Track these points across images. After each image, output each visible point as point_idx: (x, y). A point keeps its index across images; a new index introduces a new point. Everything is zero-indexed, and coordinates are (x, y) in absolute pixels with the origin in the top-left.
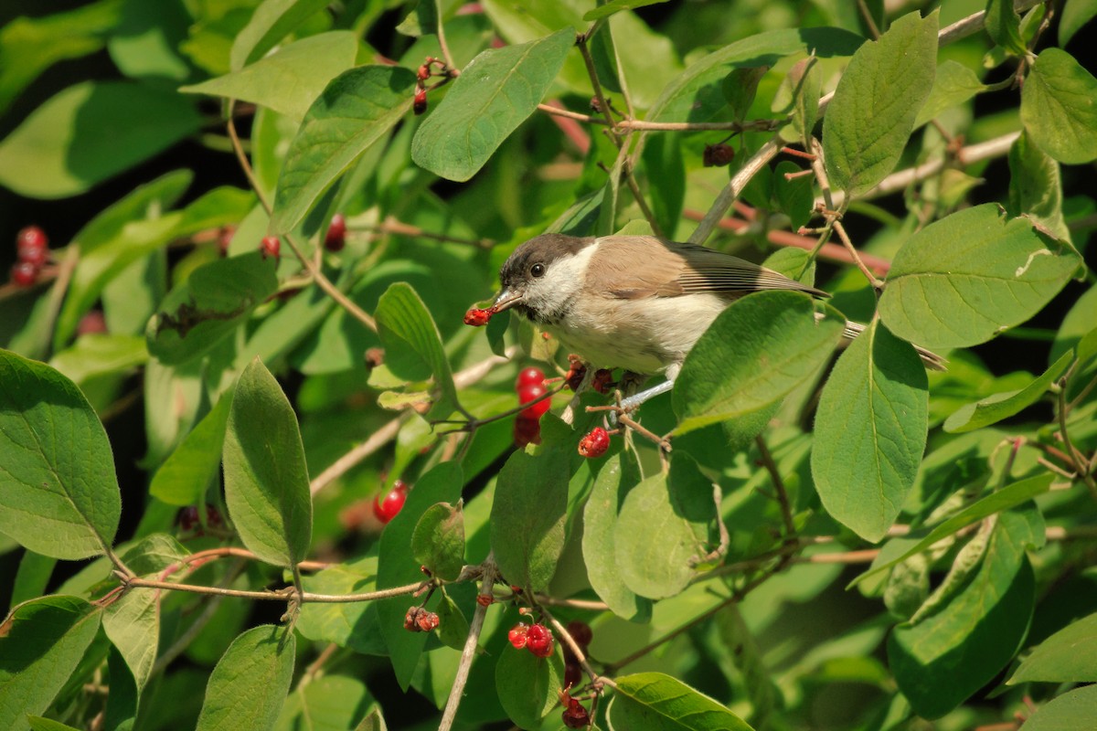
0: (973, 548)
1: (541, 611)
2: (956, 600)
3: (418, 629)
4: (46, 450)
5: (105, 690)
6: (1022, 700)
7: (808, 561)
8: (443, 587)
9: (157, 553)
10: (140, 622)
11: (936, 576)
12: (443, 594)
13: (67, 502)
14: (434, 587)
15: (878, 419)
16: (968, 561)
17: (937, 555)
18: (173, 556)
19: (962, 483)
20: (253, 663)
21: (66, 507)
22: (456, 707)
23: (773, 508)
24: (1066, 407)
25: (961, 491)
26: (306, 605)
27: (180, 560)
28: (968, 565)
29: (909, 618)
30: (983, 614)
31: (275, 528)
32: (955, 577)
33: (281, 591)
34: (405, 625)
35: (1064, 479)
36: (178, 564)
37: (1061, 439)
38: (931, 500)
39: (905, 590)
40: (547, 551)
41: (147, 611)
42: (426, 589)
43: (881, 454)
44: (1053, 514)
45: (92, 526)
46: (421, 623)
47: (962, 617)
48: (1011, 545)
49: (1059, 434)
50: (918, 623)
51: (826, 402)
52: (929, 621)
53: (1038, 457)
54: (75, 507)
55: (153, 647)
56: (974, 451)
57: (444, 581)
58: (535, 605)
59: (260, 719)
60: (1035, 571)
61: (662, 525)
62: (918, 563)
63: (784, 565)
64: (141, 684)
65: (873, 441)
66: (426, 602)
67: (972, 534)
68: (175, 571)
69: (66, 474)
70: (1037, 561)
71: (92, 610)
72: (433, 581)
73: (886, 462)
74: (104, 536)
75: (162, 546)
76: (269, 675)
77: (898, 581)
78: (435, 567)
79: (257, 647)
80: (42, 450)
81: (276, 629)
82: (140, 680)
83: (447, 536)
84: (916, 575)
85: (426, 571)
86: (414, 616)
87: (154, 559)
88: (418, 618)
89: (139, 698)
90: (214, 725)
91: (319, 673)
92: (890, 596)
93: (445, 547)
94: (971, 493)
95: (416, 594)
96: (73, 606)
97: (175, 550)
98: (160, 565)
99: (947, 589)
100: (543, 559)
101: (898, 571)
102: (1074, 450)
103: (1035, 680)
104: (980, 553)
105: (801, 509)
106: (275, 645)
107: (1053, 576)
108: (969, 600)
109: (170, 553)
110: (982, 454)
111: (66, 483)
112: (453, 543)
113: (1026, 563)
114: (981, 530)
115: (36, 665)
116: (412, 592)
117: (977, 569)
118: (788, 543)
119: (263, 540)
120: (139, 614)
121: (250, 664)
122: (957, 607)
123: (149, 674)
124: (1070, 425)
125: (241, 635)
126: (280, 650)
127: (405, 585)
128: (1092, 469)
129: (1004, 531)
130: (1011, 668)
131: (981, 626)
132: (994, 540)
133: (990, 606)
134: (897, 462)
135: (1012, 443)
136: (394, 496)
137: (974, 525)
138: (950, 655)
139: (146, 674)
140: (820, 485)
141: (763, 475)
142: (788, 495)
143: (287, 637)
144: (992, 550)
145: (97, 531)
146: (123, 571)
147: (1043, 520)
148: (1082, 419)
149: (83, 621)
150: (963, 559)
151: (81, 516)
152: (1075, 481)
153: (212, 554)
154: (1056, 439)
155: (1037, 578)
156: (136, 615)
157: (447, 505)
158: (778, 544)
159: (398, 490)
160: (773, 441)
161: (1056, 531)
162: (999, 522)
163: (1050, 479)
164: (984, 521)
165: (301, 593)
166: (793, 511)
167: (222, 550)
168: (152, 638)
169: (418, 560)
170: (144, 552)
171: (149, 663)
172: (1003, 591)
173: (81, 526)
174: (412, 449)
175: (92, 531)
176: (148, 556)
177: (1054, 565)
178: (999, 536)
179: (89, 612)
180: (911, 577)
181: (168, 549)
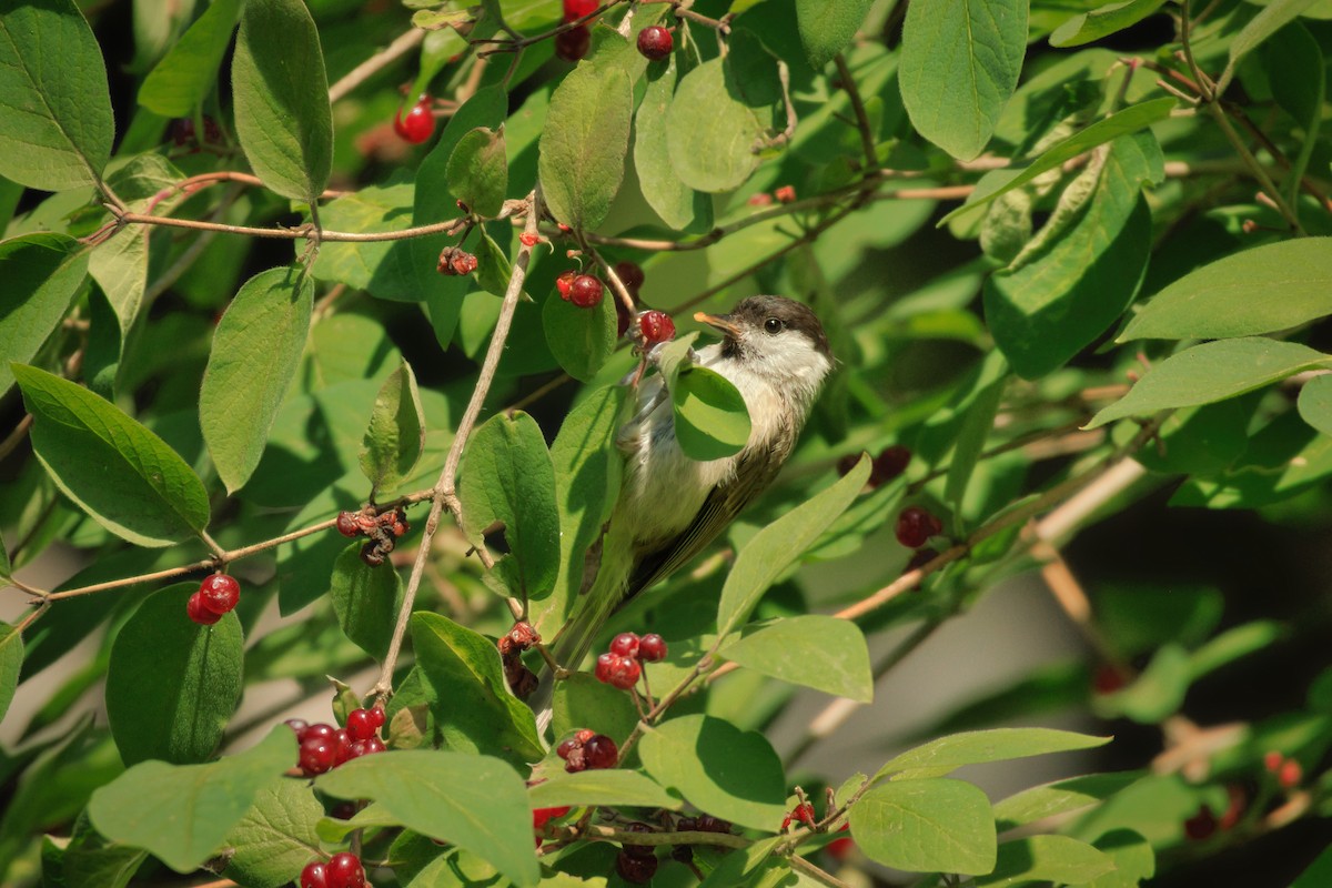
0: (1081, 184)
1: (592, 254)
2: (1062, 244)
3: (453, 272)
4: (30, 66)
5: (83, 325)
6: (1136, 359)
7: (893, 196)
8: (482, 225)
9: (147, 176)
10: (126, 254)
11: (1039, 216)
12: (482, 233)
13: (53, 125)
14: (472, 225)
15: (975, 24)
16: (1075, 198)
17: (1043, 192)
18: (164, 180)
19: (1070, 110)
20: (266, 311)
21: (51, 131)
22: (496, 362)
23: (853, 136)
24: (1190, 24)
25: (1071, 119)
26: (326, 245)
27: (172, 185)
28: (1075, 203)
29: (1007, 265)
30: (1092, 260)
31: (291, 156)
32: (1061, 218)
33: (297, 228)
34: (438, 268)
35: (1186, 105)
36: (170, 189)
37: (1184, 58)
38: (1034, 129)
39: (1004, 232)
40: (603, 188)
41: (133, 242)
42: (462, 227)
43: (977, 62)
44: (1173, 148)
45: (81, 153)
46: (457, 265)
47: (1067, 262)
48: (1125, 181)
49: (1182, 53)
50: (1018, 269)
51: (916, 6)
52: (1031, 267)
53: (1156, 80)
54: (62, 132)
55: (140, 283)
56: (1085, 73)
57: (483, 218)
58: (585, 247)
59: (274, 375)
60: (1152, 211)
61: (721, 113)
62: (1019, 200)
63: (864, 199)
64: (126, 325)
65: (968, 48)
66: (462, 242)
67: (1080, 168)
68: (167, 197)
69: (53, 94)
70: (1154, 201)
71: (81, 249)
72: (470, 218)
73: (983, 72)
74: (95, 165)
75: (153, 168)
76: (284, 324)
77: (996, 222)
78: (473, 201)
79: (269, 292)
80: (25, 66)
81: (290, 271)
82: (125, 321)
83: (486, 167)
84: (1016, 215)
85: (462, 206)
86: (449, 257)
87: (143, 183)
88: (453, 259)
89: (123, 342)
90: (222, 382)
91: (329, 311)
92: (987, 238)
93: (484, 179)
94: (1080, 121)
95: (450, 232)
96: (58, 245)
97: (167, 172)
98: (149, 190)
99: (1052, 230)
100: (598, 196)
101: (997, 210)
102: (1198, 70)
103: (1148, 337)
104: (1089, 190)
105: (884, 137)
106: (290, 290)
107: (1173, 217)
108: (1076, 244)
109: (162, 176)
110: (1093, 77)
111: (52, 103)
112: (494, 174)
113: (1141, 203)
114: (1091, 164)
115: (17, 313)
116: (446, 230)
117: (1085, 210)
118: (868, 176)
119: (277, 170)
120: (125, 246)
121: (262, 312)
122: (1063, 251)
123: (135, 315)
124: (1194, 44)
125: (252, 279)
126: (295, 297)
127: (438, 222)
128: (1218, 93)
129: (1117, 165)
130: (1123, 322)
131: (1091, 274)
132: (1105, 176)
133: (1100, 251)
134: (994, 70)
135: (1127, 64)
136: (417, 111)
137: (1083, 156)
138: (1054, 307)
139: (131, 314)
140: (909, 101)
141: (842, 98)
142: (870, 121)
143: (304, 281)
144: (1103, 187)
145: (86, 159)
146: (116, 205)
147: (1162, 153)
148: (1207, 37)
149: (70, 261)
150: (1070, 197)
151: (69, 142)
152: (1198, 107)
153: (209, 178)
154: (1177, 58)
155: (1155, 219)
156: (121, 247)
157: (487, 130)
158: (858, 178)
159: (423, 104)
160: (855, 59)
161: (1178, 166)
162: (1112, 154)
163: (1170, 105)
164: (1094, 153)
165: (320, 231)
166: (875, 140)
167: (221, 174)
168: (139, 273)
169: (453, 192)
170: (132, 174)
171: (135, 302)
172: (1115, 233)
173: (69, 153)
174: (439, 58)
175: (81, 158)
176: (136, 179)
177: (1174, 205)
178: (1111, 171)
179: (78, 251)
180: (1011, 216)
181: (159, 171)
